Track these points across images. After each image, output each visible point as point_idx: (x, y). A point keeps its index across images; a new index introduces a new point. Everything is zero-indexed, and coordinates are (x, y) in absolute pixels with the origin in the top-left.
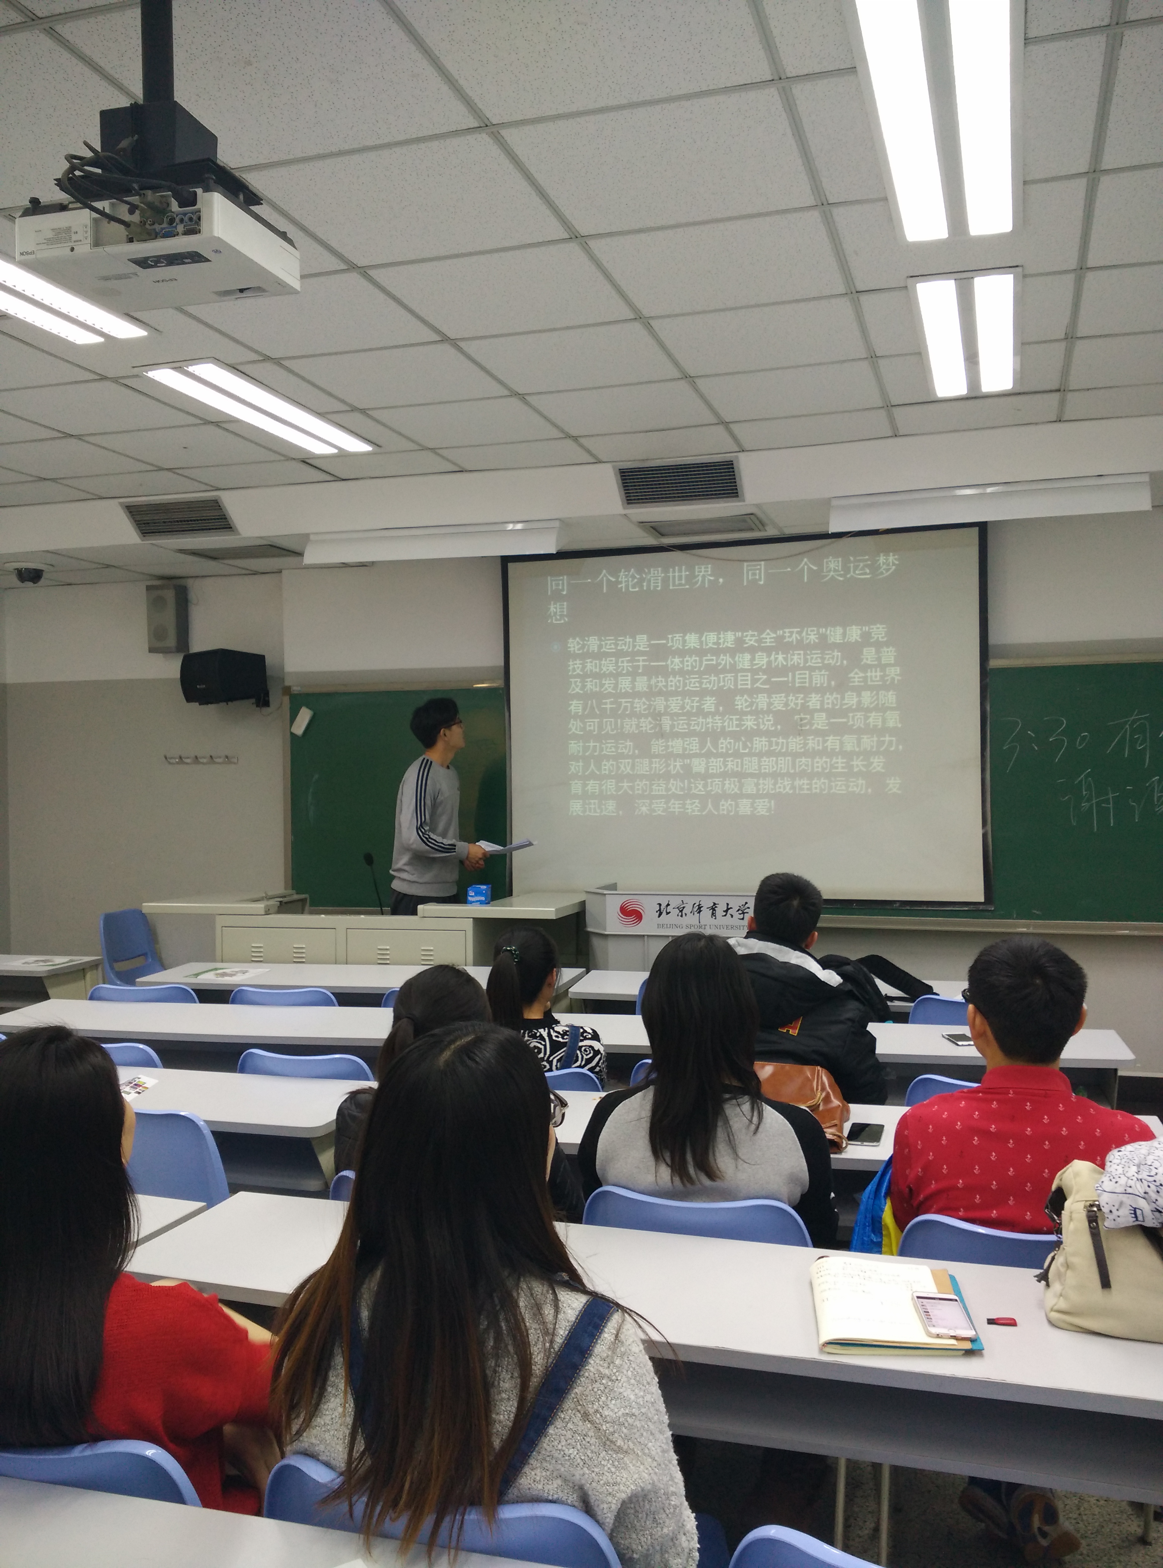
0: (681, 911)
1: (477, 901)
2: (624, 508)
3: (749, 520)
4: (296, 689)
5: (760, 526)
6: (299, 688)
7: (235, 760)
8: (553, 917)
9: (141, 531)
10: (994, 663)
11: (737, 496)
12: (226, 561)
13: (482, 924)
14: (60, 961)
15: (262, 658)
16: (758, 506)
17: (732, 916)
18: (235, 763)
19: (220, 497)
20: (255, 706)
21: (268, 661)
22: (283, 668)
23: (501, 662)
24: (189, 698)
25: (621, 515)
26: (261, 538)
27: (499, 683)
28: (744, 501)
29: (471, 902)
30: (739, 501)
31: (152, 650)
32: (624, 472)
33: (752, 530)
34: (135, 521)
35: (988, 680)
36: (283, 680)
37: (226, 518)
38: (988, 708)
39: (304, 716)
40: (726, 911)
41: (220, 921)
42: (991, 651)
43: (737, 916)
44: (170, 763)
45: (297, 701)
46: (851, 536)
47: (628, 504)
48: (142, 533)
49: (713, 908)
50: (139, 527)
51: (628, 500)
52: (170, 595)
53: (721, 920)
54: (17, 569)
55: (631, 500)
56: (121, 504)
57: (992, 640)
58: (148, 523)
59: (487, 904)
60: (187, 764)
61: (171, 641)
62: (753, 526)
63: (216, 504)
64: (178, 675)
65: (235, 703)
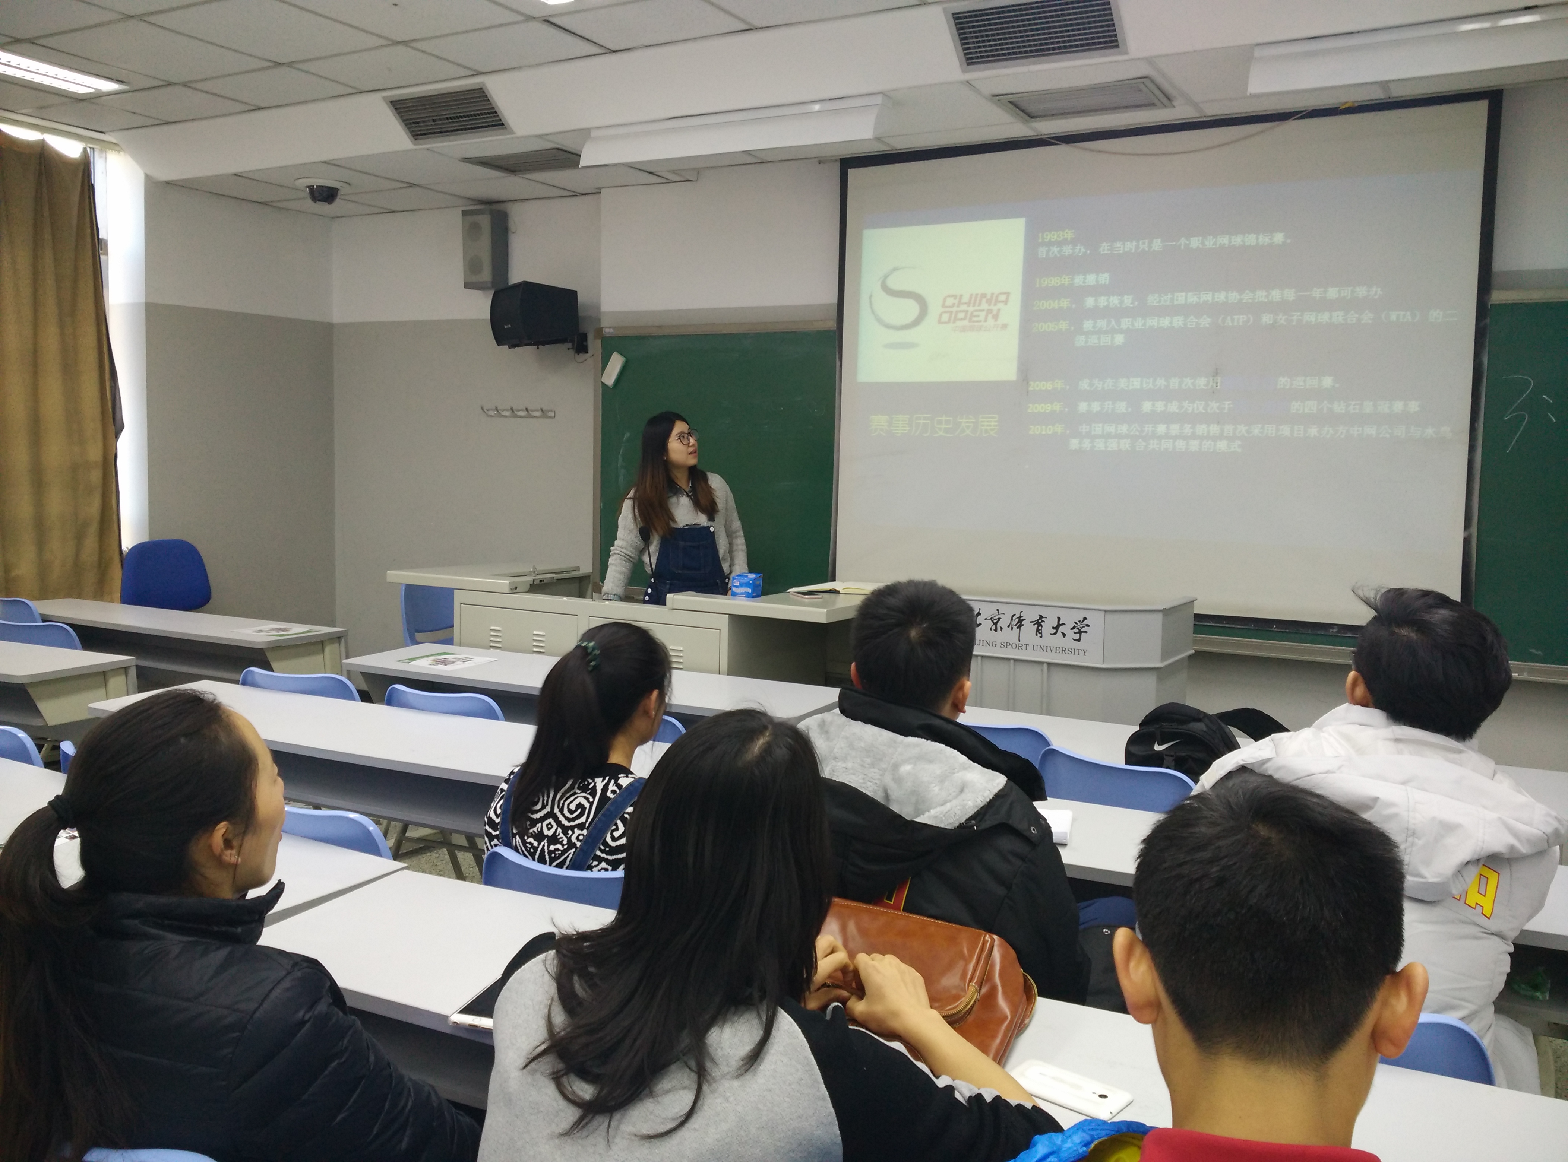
0: (995, 624)
1: (742, 594)
2: (964, 71)
3: (1142, 87)
4: (607, 331)
5: (1165, 100)
6: (611, 331)
7: (551, 414)
8: (823, 620)
9: (411, 132)
10: (1498, 297)
11: (1117, 46)
12: (528, 176)
13: (739, 622)
14: (297, 630)
15: (573, 294)
16: (1150, 61)
17: (1064, 635)
18: (550, 417)
19: (484, 85)
20: (572, 352)
21: (581, 298)
22: (598, 308)
23: (835, 300)
24: (499, 341)
25: (962, 82)
26: (540, 136)
27: (832, 324)
28: (1127, 53)
29: (734, 594)
30: (1120, 54)
31: (467, 285)
32: (959, 18)
33: (1151, 105)
34: (404, 121)
35: (1488, 321)
36: (599, 320)
37: (496, 112)
38: (1485, 361)
39: (616, 363)
40: (1056, 628)
41: (458, 597)
42: (1496, 281)
43: (1071, 635)
44: (488, 416)
45: (611, 345)
46: (1301, 118)
47: (969, 64)
48: (414, 136)
49: (1039, 623)
50: (409, 128)
51: (968, 59)
52: (485, 221)
53: (1048, 638)
54: (308, 187)
55: (972, 58)
56: (384, 98)
57: (1501, 263)
58: (418, 123)
59: (753, 597)
60: (505, 416)
61: (486, 275)
62: (1156, 101)
63: (480, 95)
64: (487, 315)
65: (547, 346)
